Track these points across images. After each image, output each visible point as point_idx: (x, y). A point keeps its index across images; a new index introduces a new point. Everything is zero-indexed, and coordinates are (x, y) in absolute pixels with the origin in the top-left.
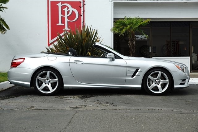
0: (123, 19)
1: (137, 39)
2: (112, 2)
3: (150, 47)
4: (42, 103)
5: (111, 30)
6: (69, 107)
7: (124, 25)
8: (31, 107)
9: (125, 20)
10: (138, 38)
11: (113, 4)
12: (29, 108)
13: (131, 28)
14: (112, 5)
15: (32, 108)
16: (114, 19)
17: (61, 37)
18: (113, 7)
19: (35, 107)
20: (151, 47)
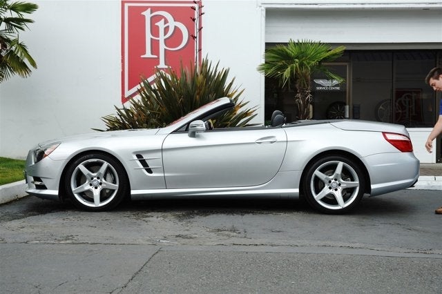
0: (286, 44)
1: (318, 88)
2: (263, 8)
3: (347, 107)
4: (93, 228)
5: (260, 69)
7: (287, 58)
8: (67, 238)
9: (290, 48)
10: (320, 85)
11: (264, 13)
12: (62, 240)
13: (302, 65)
14: (262, 14)
15: (69, 239)
16: (267, 44)
17: (148, 86)
18: (264, 19)
19: (75, 238)
20: (350, 108)
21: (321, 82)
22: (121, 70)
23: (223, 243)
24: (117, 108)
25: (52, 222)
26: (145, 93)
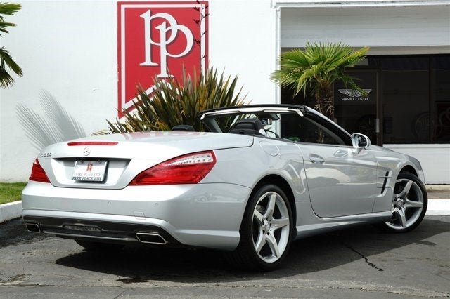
1: (343, 99)
2: (278, 9)
3: (378, 121)
5: (272, 78)
6: (115, 277)
7: (306, 64)
11: (279, 13)
13: (321, 72)
14: (277, 15)
17: (146, 98)
18: (279, 20)
19: (26, 279)
21: (347, 92)
24: (109, 123)
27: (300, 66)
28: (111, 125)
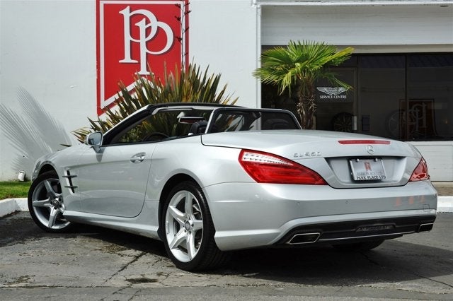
0: (285, 47)
2: (259, 6)
3: (355, 118)
4: (55, 266)
5: (256, 75)
6: (122, 277)
7: (289, 63)
8: (20, 280)
9: (290, 51)
10: (324, 94)
11: (259, 11)
12: (14, 282)
13: (304, 70)
14: (257, 13)
15: (22, 281)
16: (264, 47)
18: (259, 18)
19: (31, 280)
20: (358, 119)
21: (325, 90)
22: (96, 78)
23: (215, 283)
24: (91, 121)
25: (5, 259)
26: (123, 103)
27: (282, 64)
28: (92, 122)
